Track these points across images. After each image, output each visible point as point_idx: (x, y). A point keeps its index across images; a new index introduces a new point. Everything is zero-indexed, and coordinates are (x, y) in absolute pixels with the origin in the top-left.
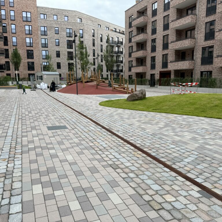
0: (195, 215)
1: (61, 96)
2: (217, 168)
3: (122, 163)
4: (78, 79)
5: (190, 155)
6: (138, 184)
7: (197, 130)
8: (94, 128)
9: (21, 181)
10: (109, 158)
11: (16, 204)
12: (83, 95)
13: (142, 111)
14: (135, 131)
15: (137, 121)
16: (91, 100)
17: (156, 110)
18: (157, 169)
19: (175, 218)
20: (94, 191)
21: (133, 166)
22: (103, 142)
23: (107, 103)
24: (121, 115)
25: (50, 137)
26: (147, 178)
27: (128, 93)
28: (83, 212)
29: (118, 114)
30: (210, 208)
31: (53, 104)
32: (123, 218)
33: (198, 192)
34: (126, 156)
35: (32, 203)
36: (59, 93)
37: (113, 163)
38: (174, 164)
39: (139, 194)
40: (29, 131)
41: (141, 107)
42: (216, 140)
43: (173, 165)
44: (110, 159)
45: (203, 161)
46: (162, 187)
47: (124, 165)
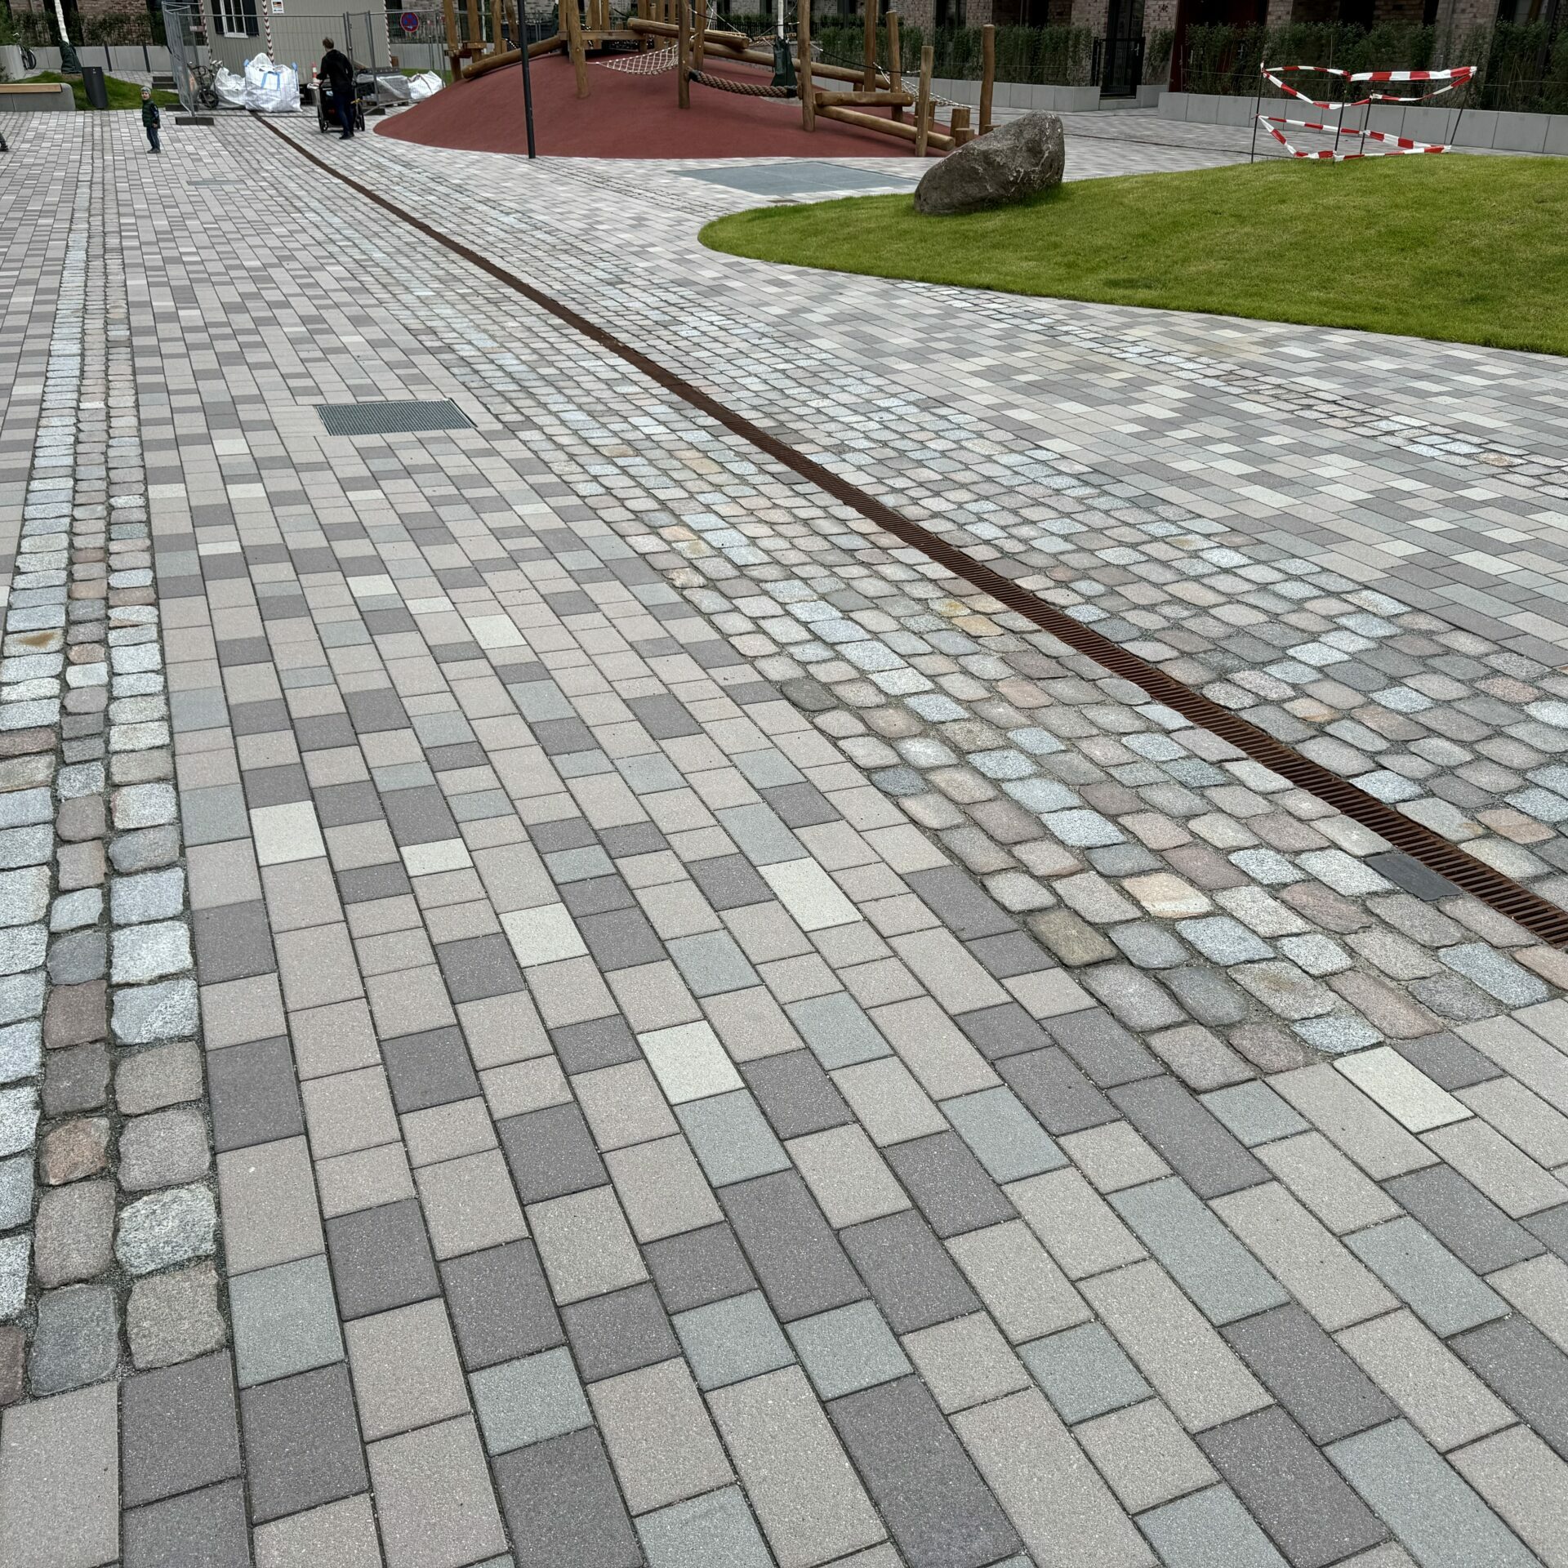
0: (1326, 1001)
1: (407, 165)
2: (1517, 706)
3: (863, 676)
4: (531, 29)
5: (1343, 621)
6: (962, 807)
7: (1412, 441)
8: (662, 429)
9: (173, 780)
10: (774, 641)
11: (148, 923)
12: (577, 161)
13: (1023, 293)
14: (962, 448)
15: (987, 373)
16: (638, 206)
17: (1130, 284)
18: (1104, 710)
19: (1193, 1019)
20: (670, 847)
21: (933, 696)
22: (733, 526)
23: (759, 228)
24: (869, 329)
25: (345, 485)
26: (1026, 767)
27: (923, 147)
28: (602, 973)
29: (843, 322)
30: (1438, 960)
31: (349, 232)
32: (860, 1013)
33: (1365, 860)
34: (894, 625)
35: (259, 921)
36: (389, 143)
37: (797, 672)
38: (1223, 676)
39: (968, 870)
40: (194, 440)
41: (1018, 265)
42: (1542, 517)
43: (1217, 686)
44: (782, 646)
45: (1430, 662)
46: (1124, 829)
47: (875, 684)
